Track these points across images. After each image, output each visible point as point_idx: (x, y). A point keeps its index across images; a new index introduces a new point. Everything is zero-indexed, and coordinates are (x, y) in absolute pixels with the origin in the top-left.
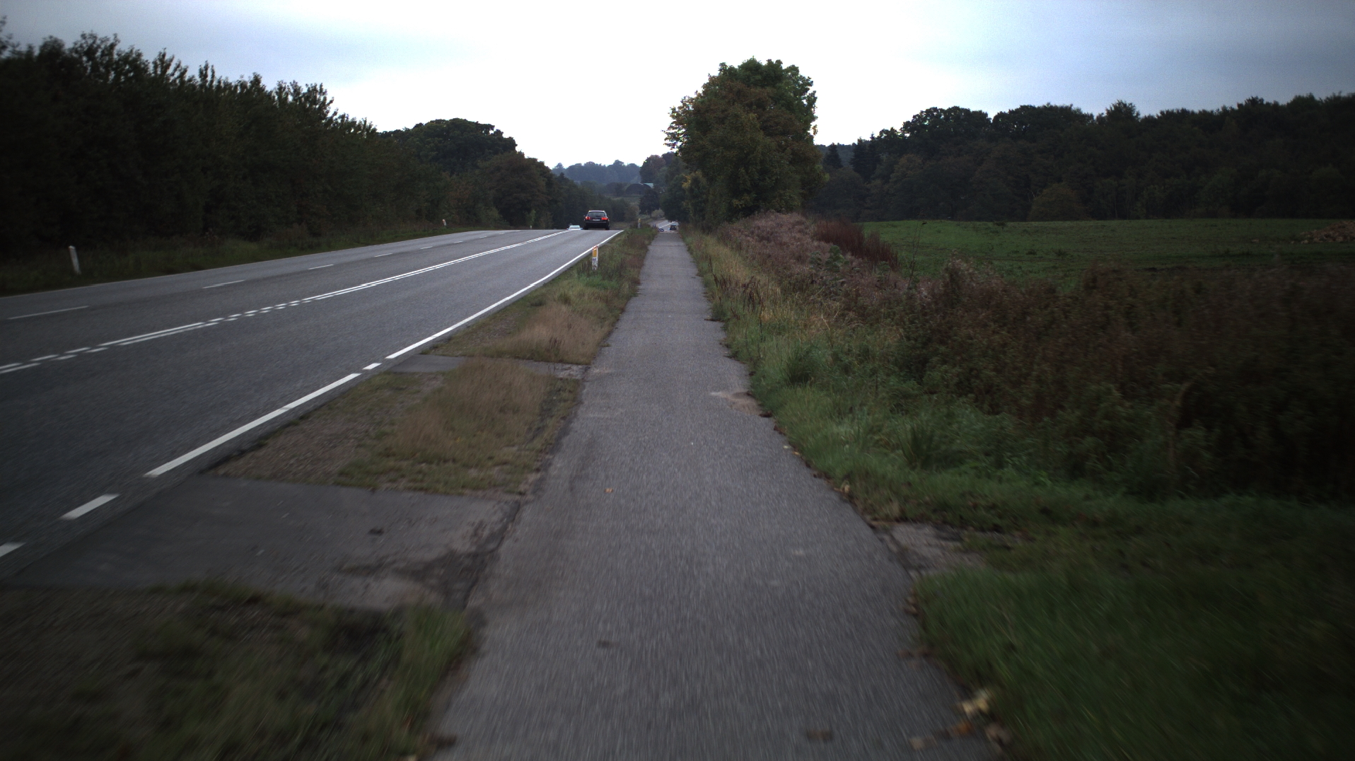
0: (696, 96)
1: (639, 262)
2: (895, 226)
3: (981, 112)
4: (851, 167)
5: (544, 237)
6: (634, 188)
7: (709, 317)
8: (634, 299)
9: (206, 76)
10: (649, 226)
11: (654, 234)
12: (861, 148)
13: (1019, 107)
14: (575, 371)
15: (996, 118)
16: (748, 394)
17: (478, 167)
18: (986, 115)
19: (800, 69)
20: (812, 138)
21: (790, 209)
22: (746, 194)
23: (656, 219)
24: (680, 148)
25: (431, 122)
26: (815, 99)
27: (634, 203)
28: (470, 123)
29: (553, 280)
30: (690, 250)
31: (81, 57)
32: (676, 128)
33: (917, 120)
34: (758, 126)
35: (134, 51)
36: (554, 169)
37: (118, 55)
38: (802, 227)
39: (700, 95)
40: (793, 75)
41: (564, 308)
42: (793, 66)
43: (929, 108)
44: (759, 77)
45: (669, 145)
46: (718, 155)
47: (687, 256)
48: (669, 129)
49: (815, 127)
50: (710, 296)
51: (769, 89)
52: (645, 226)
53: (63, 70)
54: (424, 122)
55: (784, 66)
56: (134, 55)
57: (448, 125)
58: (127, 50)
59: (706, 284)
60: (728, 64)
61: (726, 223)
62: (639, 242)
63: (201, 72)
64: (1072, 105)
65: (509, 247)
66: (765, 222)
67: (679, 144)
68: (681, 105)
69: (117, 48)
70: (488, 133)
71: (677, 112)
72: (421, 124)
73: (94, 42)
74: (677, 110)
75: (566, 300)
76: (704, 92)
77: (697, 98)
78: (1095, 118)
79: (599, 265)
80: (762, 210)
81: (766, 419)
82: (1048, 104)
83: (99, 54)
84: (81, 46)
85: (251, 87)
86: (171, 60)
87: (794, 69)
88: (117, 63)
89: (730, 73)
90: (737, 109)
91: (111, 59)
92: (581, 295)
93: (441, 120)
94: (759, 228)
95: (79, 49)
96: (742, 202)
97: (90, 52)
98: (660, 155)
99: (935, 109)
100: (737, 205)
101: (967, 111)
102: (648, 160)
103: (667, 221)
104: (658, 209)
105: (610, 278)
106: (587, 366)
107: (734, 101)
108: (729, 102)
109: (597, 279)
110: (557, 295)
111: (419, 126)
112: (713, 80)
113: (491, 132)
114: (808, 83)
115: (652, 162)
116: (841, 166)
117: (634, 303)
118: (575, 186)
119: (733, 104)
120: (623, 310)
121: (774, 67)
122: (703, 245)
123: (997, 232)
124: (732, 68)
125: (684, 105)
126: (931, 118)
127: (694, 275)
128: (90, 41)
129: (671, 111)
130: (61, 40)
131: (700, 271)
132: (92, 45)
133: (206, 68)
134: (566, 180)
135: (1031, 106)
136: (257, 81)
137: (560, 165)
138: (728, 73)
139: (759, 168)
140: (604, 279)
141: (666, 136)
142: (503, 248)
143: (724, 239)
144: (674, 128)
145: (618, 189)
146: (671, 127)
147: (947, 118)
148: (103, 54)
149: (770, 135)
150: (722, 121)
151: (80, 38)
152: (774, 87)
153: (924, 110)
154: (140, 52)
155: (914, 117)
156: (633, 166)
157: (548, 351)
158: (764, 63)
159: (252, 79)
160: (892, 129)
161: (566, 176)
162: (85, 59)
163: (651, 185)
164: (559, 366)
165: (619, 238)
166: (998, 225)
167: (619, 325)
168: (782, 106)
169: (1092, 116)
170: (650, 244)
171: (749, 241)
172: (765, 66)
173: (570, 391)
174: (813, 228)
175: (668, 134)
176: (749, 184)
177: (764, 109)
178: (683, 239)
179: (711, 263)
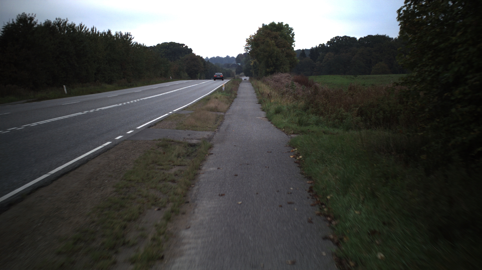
0: (254, 34)
1: (237, 89)
2: (321, 77)
3: (354, 37)
4: (309, 57)
5: (204, 82)
6: (234, 65)
7: (257, 103)
8: (236, 99)
9: (93, 31)
10: (239, 78)
11: (241, 81)
12: (313, 50)
13: (367, 36)
14: (222, 114)
15: (359, 39)
16: (266, 117)
17: (179, 59)
18: (356, 38)
19: (289, 25)
20: (293, 48)
21: (286, 72)
22: (271, 67)
23: (241, 76)
24: (249, 52)
25: (163, 43)
26: (294, 35)
27: (234, 71)
28: (176, 43)
29: (211, 94)
30: (253, 85)
31: (56, 26)
32: (248, 45)
33: (332, 40)
34: (275, 45)
35: (73, 23)
36: (205, 59)
37: (68, 25)
38: (289, 77)
39: (256, 34)
40: (287, 27)
41: (217, 100)
42: (287, 24)
43: (336, 36)
44: (275, 28)
45: (246, 51)
46: (262, 54)
47: (252, 87)
48: (245, 46)
49: (294, 44)
50: (258, 98)
51: (278, 32)
52: (238, 78)
53: (51, 30)
54: (160, 43)
55: (284, 24)
56: (73, 25)
57: (168, 44)
58: (71, 23)
59: (257, 95)
60: (265, 24)
61: (264, 77)
62: (236, 83)
63: (92, 29)
64: (386, 35)
65: (194, 85)
66: (276, 76)
67: (249, 50)
68: (249, 37)
69: (67, 22)
70: (183, 47)
71: (248, 40)
72: (159, 44)
73: (60, 21)
74: (248, 39)
75: (217, 98)
76: (257, 33)
77: (255, 35)
78: (394, 39)
79: (225, 89)
80: (276, 72)
81: (269, 122)
82: (378, 34)
83: (62, 25)
84: (56, 22)
85: (107, 34)
86: (84, 26)
87: (287, 25)
88: (68, 27)
89: (266, 27)
90: (268, 39)
91: (66, 26)
92: (221, 97)
93: (166, 42)
94: (275, 78)
95: (55, 23)
96: (270, 70)
97: (59, 24)
98: (243, 54)
99: (338, 37)
100: (268, 71)
101: (349, 37)
102: (239, 55)
103: (245, 77)
104: (242, 73)
105: (228, 93)
106: (225, 113)
107: (267, 36)
108: (265, 37)
109: (225, 93)
110: (214, 97)
111: (158, 45)
112: (260, 29)
113: (184, 46)
114: (292, 29)
115: (240, 56)
116: (306, 57)
117: (236, 100)
118: (213, 65)
119: (267, 38)
120: (233, 101)
121: (280, 24)
122: (257, 84)
123: (354, 79)
124: (266, 25)
125: (251, 37)
126: (337, 40)
127: (254, 93)
128: (59, 21)
129: (246, 40)
130: (50, 21)
131: (255, 91)
132: (59, 22)
133: (93, 28)
134: (210, 63)
135: (371, 35)
136: (109, 32)
137: (207, 58)
138: (265, 27)
139: (275, 58)
140: (226, 93)
141: (245, 48)
142: (193, 86)
143: (264, 82)
144: (247, 45)
145: (228, 66)
146: (246, 45)
147: (342, 40)
148: (63, 25)
149: (279, 47)
150: (263, 43)
151: (55, 20)
152: (280, 31)
153: (334, 37)
154: (75, 24)
155: (331, 39)
156: (233, 57)
157: (215, 109)
158: (277, 23)
159: (108, 31)
160: (323, 44)
161: (210, 61)
162: (57, 26)
163: (240, 64)
164: (218, 113)
165: (229, 82)
166: (354, 76)
167: (232, 105)
168: (283, 38)
169: (393, 38)
170: (240, 84)
171: (271, 82)
172: (277, 25)
173: (222, 117)
174: (292, 78)
175: (245, 47)
176: (272, 64)
177: (277, 39)
178: (251, 82)
179: (259, 89)
